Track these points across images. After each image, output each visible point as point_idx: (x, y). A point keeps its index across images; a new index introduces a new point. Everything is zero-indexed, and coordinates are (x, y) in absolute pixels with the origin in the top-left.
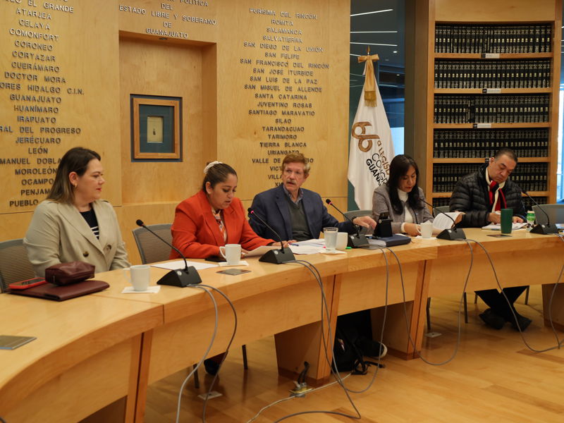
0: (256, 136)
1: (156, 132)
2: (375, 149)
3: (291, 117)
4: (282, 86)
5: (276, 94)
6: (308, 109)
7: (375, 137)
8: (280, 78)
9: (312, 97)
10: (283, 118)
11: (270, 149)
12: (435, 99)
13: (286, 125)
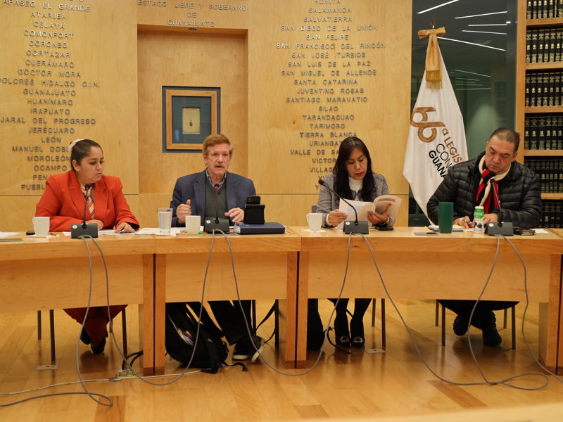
0: (295, 125)
1: (193, 124)
2: (440, 138)
3: (339, 105)
4: (326, 70)
5: (319, 80)
6: (359, 95)
7: (439, 124)
8: (325, 62)
9: (363, 81)
10: (328, 106)
11: (312, 139)
12: (526, 76)
13: (331, 114)
